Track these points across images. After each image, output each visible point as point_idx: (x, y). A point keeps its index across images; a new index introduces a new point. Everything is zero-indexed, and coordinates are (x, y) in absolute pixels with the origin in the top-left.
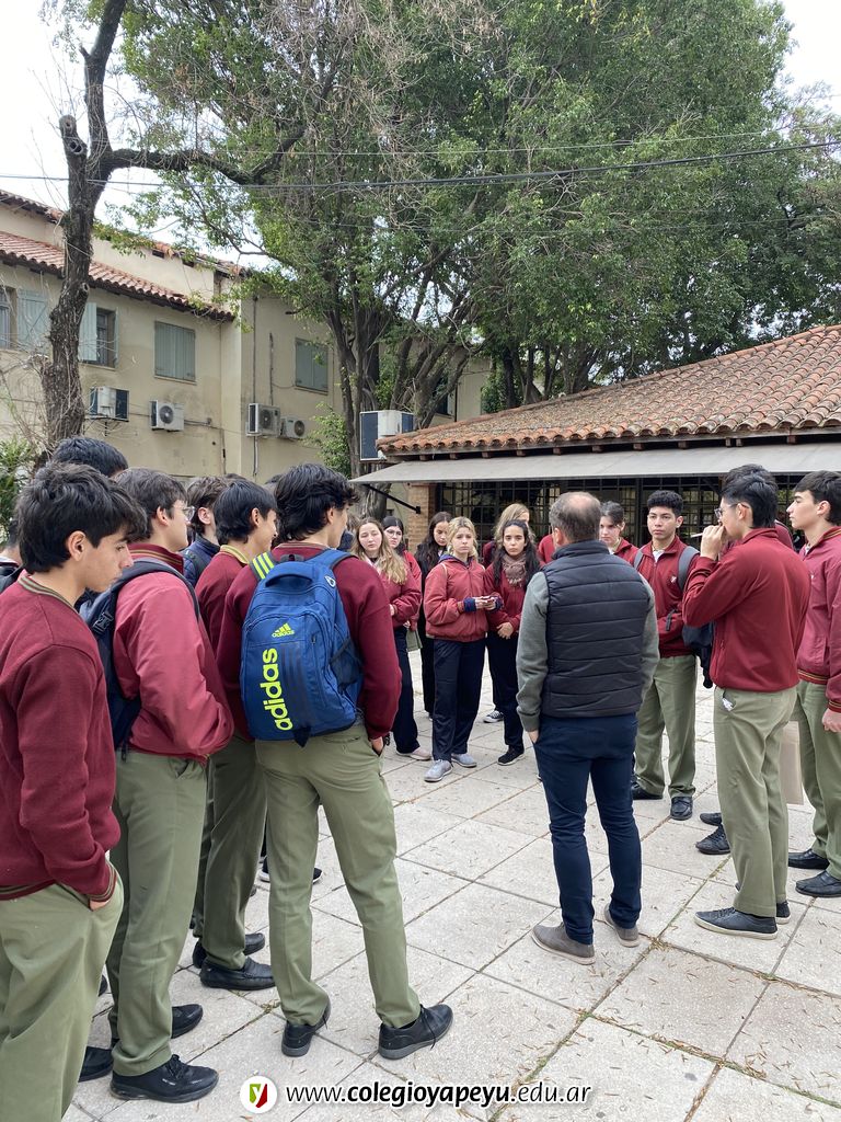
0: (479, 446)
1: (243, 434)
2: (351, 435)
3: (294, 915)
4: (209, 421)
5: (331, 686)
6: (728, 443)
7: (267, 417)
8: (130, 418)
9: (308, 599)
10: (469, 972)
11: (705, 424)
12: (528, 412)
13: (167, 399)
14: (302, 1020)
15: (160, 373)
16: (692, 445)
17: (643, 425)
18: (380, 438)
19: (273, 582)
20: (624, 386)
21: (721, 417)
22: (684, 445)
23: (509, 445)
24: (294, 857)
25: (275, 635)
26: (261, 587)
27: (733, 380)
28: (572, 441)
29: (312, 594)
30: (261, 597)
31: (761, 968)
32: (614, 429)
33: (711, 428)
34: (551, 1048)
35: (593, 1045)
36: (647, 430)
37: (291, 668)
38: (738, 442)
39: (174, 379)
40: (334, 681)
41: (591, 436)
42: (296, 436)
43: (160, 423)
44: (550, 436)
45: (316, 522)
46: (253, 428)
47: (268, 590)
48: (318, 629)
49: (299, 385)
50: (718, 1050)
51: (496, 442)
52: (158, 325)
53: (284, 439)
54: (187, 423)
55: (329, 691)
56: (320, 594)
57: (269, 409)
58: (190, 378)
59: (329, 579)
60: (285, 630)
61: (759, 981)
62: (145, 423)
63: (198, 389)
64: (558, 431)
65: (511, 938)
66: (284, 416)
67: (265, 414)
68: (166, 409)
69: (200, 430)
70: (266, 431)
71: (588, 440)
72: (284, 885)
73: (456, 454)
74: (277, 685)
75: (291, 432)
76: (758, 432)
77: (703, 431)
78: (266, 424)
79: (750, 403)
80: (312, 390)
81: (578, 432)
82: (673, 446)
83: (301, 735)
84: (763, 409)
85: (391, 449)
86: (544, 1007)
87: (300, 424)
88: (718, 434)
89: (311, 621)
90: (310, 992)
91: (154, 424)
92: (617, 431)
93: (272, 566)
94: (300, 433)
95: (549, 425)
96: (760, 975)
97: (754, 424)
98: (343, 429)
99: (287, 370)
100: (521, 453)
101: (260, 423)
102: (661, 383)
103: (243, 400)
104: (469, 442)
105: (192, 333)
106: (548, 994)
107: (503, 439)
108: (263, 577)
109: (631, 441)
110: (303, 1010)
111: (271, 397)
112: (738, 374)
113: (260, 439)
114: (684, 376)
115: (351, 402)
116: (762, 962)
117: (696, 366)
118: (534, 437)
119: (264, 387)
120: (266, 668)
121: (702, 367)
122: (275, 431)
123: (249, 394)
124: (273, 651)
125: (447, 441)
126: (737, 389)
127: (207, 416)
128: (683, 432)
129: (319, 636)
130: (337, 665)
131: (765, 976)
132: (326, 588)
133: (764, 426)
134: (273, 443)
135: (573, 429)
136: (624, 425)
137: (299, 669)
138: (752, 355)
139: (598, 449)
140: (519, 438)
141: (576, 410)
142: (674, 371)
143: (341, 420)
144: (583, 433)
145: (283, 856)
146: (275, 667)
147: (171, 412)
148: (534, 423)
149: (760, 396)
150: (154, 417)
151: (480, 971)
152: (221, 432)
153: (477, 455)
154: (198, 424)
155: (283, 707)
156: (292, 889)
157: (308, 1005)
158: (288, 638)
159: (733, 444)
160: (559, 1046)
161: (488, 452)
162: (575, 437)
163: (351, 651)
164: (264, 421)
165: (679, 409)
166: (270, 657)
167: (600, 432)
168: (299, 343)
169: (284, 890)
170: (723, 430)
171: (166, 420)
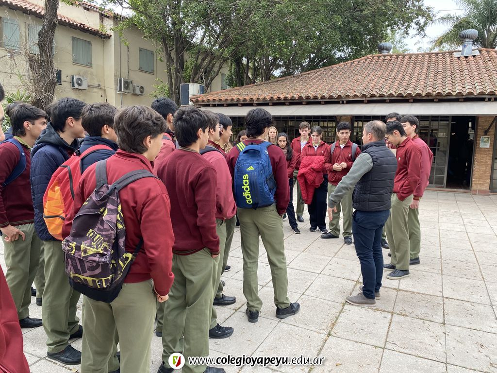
0: (237, 101)
1: (116, 92)
2: (172, 94)
3: (253, 271)
4: (99, 85)
5: (266, 189)
6: (341, 102)
7: (127, 84)
8: (62, 83)
9: (259, 158)
10: (300, 295)
11: (332, 94)
12: (256, 87)
13: (79, 74)
14: (256, 310)
15: (75, 62)
16: (326, 103)
17: (307, 94)
18: (190, 96)
19: (246, 152)
20: (294, 77)
21: (337, 92)
22: (323, 103)
23: (250, 101)
24: (253, 251)
25: (247, 170)
26: (241, 154)
27: (339, 76)
28: (277, 100)
29: (260, 157)
30: (242, 157)
31: (394, 287)
32: (295, 96)
33: (334, 96)
34: (338, 314)
35: (351, 312)
36: (309, 96)
37: (253, 182)
38: (345, 102)
39: (82, 65)
40: (267, 187)
41: (286, 98)
42: (140, 93)
43: (76, 86)
44: (268, 98)
45: (260, 132)
46: (120, 89)
47: (244, 154)
48: (263, 168)
49: (141, 69)
50: (390, 310)
51: (245, 100)
52: (73, 39)
53: (135, 95)
54: (89, 86)
55: (266, 190)
56: (263, 156)
57: (128, 81)
58: (90, 65)
59: (266, 151)
60: (251, 168)
61: (395, 291)
62: (69, 86)
63: (93, 70)
64: (272, 96)
65: (309, 284)
66: (135, 84)
67: (126, 83)
68: (79, 79)
69: (95, 90)
70: (127, 91)
71: (284, 100)
72: (250, 261)
73: (227, 104)
74: (248, 187)
75: (138, 91)
76: (353, 98)
77: (331, 97)
78: (126, 88)
79: (348, 86)
80: (147, 72)
81: (280, 96)
82: (319, 103)
83: (255, 206)
84: (354, 88)
85: (197, 101)
86: (330, 303)
87: (142, 87)
88: (337, 98)
89: (260, 165)
90: (258, 299)
91: (73, 86)
92: (296, 97)
93: (245, 147)
94: (142, 92)
95: (266, 93)
96: (394, 289)
97: (351, 95)
98: (168, 91)
99: (135, 62)
100: (255, 105)
101: (124, 87)
102: (309, 76)
103: (115, 76)
104: (233, 99)
105: (90, 43)
106: (329, 299)
107: (248, 98)
108: (241, 150)
109: (302, 101)
110: (256, 306)
111: (129, 75)
112: (341, 73)
113: (124, 94)
114: (318, 73)
115: (171, 79)
116: (394, 285)
117: (323, 70)
118: (261, 98)
119: (125, 70)
120: (244, 181)
121: (325, 70)
122: (131, 91)
123: (118, 73)
124: (247, 175)
125: (223, 98)
126: (341, 80)
127: (98, 83)
128: (323, 97)
129: (263, 170)
130: (268, 182)
131: (396, 289)
132: (265, 154)
133: (356, 96)
134: (129, 96)
135: (277, 95)
136: (299, 94)
137: (256, 182)
138: (345, 66)
139: (288, 104)
140: (255, 98)
141: (276, 87)
142: (314, 71)
143: (167, 87)
144: (282, 97)
145: (249, 251)
146: (247, 181)
147: (81, 81)
148: (259, 92)
149: (351, 83)
150: (73, 83)
151: (303, 294)
152: (105, 90)
153: (236, 105)
154: (93, 87)
155: (250, 195)
156: (253, 262)
157: (258, 304)
158: (252, 171)
159: (343, 103)
160: (340, 313)
161: (241, 104)
162: (279, 99)
163: (273, 177)
164: (125, 86)
165: (320, 88)
166: (246, 178)
167: (289, 96)
168: (141, 50)
169: (250, 263)
170: (339, 97)
171: (79, 85)
